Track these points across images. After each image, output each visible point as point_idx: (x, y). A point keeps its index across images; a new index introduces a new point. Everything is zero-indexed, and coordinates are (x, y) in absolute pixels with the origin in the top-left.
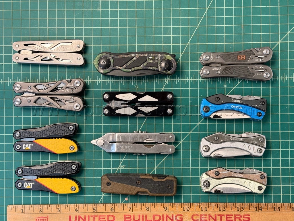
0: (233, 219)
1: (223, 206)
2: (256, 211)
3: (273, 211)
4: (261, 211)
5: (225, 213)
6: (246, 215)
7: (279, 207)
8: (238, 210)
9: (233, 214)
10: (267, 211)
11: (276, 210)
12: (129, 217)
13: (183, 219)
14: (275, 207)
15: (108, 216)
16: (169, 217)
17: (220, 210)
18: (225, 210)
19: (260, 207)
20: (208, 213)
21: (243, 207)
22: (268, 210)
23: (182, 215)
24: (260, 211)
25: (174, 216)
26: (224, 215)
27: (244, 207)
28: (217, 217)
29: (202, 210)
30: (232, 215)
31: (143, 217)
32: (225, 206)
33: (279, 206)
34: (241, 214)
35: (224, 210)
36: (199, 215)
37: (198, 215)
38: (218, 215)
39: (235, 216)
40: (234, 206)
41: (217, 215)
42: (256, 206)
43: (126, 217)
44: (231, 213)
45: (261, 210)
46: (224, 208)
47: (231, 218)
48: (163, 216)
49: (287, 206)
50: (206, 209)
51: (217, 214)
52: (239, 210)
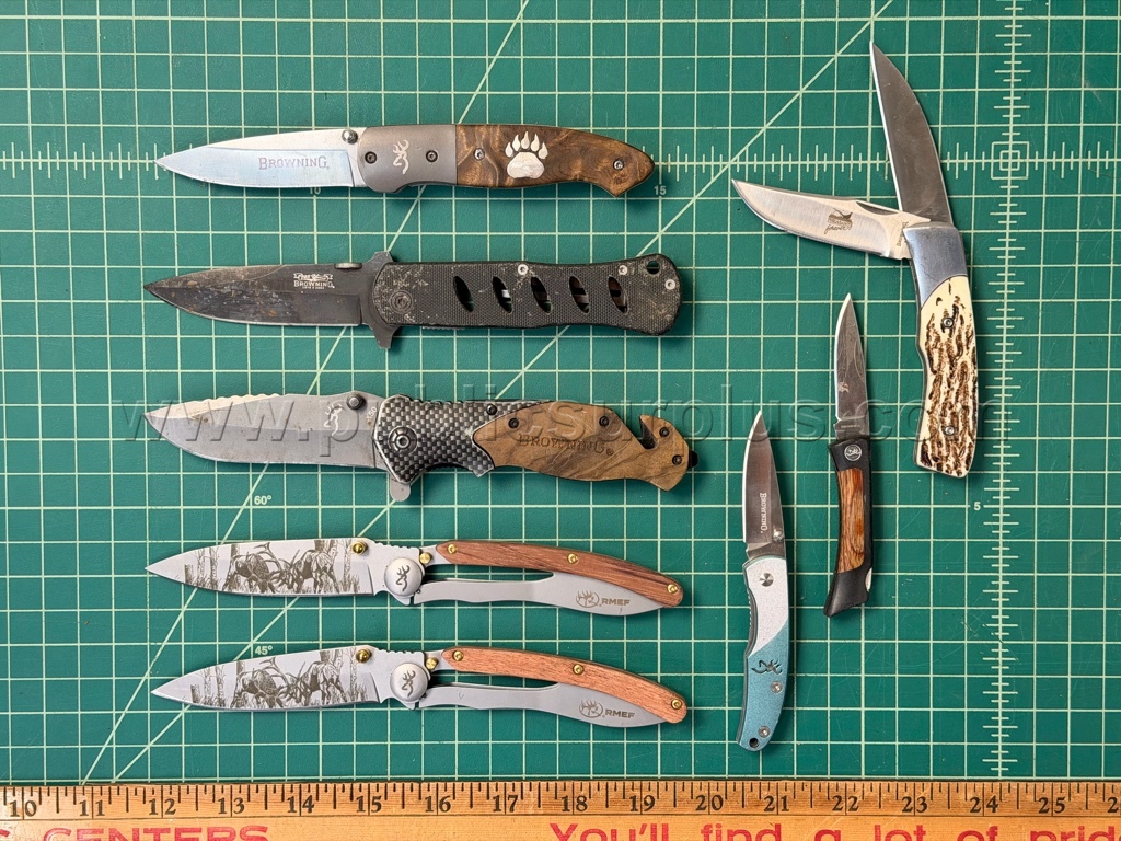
1: (167, 795)
2: (292, 814)
3: (355, 813)
4: (310, 811)
5: (172, 823)
6: (253, 828)
7: (379, 798)
8: (223, 811)
9: (204, 825)
10: (331, 811)
11: (365, 806)
14: (361, 799)
17: (153, 812)
18: (173, 812)
19: (305, 797)
20: (106, 825)
21: (241, 801)
22: (335, 807)
24: (305, 811)
26: (167, 830)
27: (245, 798)
28: (142, 836)
29: (84, 813)
30: (200, 830)
32: (175, 796)
33: (377, 795)
34: (233, 826)
35: (168, 812)
36: (74, 833)
37: (68, 833)
38: (146, 831)
39: (211, 832)
40: (209, 796)
41: (141, 832)
42: (290, 796)
44: (196, 824)
45: (310, 808)
46: (169, 803)
49: (407, 792)
50: (100, 808)
51: (141, 825)
52: (227, 809)
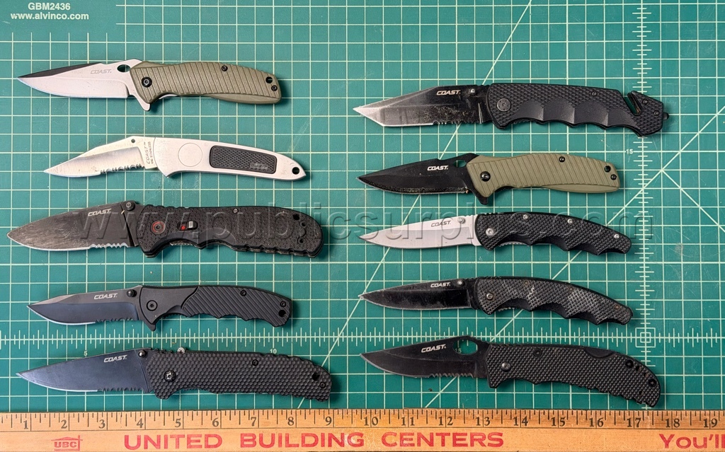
0: (468, 441)
1: (448, 414)
2: (516, 426)
3: (551, 427)
4: (526, 425)
5: (452, 430)
6: (495, 434)
7: (564, 418)
8: (478, 424)
9: (468, 431)
10: (538, 425)
11: (556, 423)
12: (251, 438)
13: (365, 442)
14: (554, 419)
15: (208, 436)
16: (335, 439)
17: (441, 424)
18: (451, 424)
19: (523, 417)
20: (416, 431)
21: (488, 418)
22: (539, 423)
23: (361, 435)
24: (523, 425)
25: (346, 436)
26: (449, 434)
27: (490, 416)
28: (435, 437)
29: (404, 424)
30: (466, 434)
31: (280, 438)
32: (452, 415)
34: (484, 432)
35: (449, 424)
36: (398, 434)
37: (395, 435)
38: (437, 434)
39: (472, 435)
40: (470, 416)
41: (435, 435)
42: (515, 416)
43: (245, 438)
44: (465, 431)
45: (526, 423)
46: (449, 419)
47: (464, 440)
48: (323, 435)
49: (580, 416)
50: (412, 422)
51: (435, 431)
52: (481, 423)
